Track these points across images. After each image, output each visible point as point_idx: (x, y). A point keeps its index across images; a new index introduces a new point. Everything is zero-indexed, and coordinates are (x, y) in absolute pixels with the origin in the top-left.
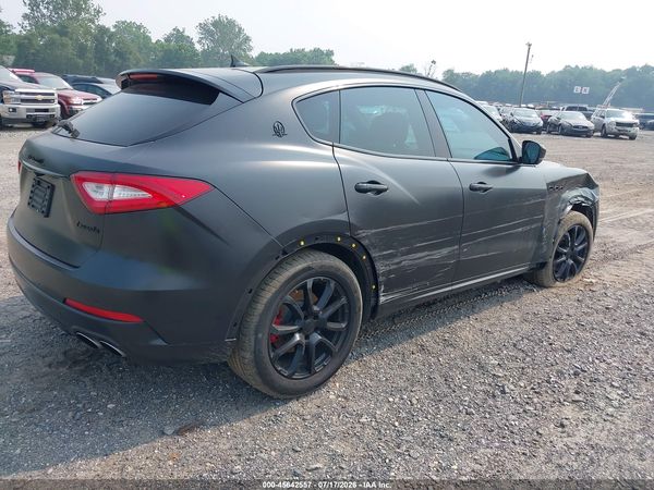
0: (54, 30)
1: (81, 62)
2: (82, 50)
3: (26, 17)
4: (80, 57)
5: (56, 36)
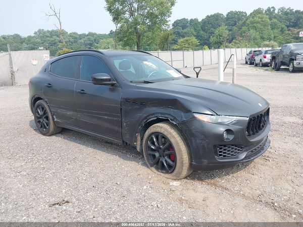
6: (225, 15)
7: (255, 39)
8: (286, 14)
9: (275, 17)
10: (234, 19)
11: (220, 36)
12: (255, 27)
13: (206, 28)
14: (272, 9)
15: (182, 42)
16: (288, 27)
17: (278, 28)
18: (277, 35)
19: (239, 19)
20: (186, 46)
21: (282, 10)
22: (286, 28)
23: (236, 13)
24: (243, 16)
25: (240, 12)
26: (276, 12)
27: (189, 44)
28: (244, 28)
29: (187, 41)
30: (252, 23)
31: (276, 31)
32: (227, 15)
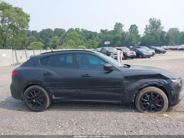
0: (150, 34)
1: (156, 41)
2: (157, 38)
3: (145, 32)
4: (156, 40)
5: (150, 36)
6: (53, 30)
7: (73, 44)
8: (85, 32)
9: (80, 34)
10: (59, 33)
11: (55, 42)
12: (72, 38)
13: (43, 36)
14: (78, 29)
15: (33, 44)
16: (87, 39)
17: (82, 39)
18: (83, 43)
19: (62, 33)
20: (36, 47)
21: (82, 30)
22: (86, 39)
23: (59, 29)
24: (63, 31)
25: (62, 29)
26: (80, 30)
27: (38, 46)
28: (66, 38)
29: (36, 44)
30: (70, 35)
31: (82, 40)
32: (55, 30)
